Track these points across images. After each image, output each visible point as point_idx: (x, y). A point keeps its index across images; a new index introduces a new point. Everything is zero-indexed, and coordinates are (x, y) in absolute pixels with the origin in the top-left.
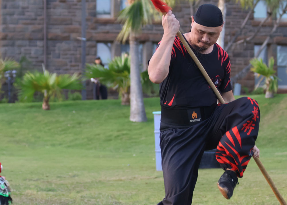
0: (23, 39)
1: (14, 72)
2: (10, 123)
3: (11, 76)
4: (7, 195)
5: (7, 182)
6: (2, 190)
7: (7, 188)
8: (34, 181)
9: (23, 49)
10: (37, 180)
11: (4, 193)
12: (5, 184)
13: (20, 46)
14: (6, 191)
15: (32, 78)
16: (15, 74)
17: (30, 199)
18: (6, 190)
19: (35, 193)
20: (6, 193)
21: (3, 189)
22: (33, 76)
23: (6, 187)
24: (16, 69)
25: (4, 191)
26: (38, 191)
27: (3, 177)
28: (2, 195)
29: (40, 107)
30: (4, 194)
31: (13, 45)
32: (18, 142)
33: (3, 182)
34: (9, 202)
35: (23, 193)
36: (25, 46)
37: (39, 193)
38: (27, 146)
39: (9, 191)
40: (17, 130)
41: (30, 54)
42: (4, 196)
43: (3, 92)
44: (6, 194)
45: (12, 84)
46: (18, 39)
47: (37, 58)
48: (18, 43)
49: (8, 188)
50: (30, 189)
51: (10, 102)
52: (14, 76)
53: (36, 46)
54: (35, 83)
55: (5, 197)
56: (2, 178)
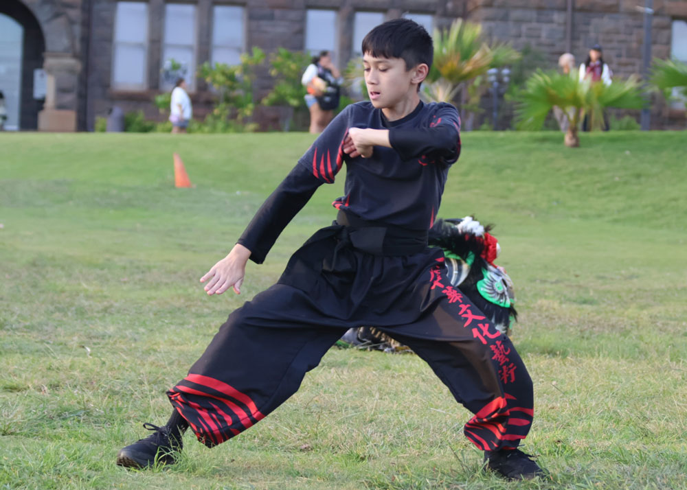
0: (525, 7)
1: (506, 71)
2: (499, 169)
3: (500, 80)
4: (508, 305)
5: (507, 278)
6: (498, 294)
7: (507, 291)
8: (552, 283)
9: (524, 28)
10: (557, 282)
11: (501, 301)
12: (504, 282)
13: (519, 21)
14: (505, 296)
15: (546, 82)
16: (509, 75)
17: (547, 317)
18: (506, 293)
19: (556, 305)
20: (506, 299)
21: (500, 291)
22: (548, 78)
23: (506, 289)
24: (510, 66)
25: (502, 295)
26: (561, 303)
27: (501, 268)
28: (498, 303)
29: (560, 140)
30: (501, 303)
31: (505, 19)
32: (514, 208)
33: (501, 278)
34: (511, 319)
35: (532, 306)
36: (530, 21)
37: (564, 306)
38: (533, 216)
39: (512, 297)
40: (512, 185)
41: (539, 37)
42: (502, 305)
43: (482, 111)
44: (505, 303)
45: (501, 96)
46: (516, 7)
47: (552, 45)
48: (516, 14)
49: (509, 289)
50: (546, 297)
51: (496, 129)
52: (506, 79)
53: (551, 22)
54: (553, 92)
55: (504, 308)
56: (499, 270)
